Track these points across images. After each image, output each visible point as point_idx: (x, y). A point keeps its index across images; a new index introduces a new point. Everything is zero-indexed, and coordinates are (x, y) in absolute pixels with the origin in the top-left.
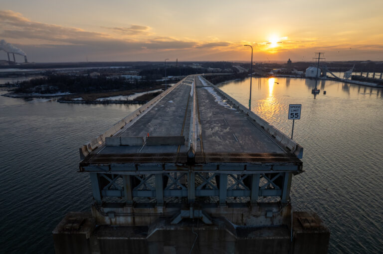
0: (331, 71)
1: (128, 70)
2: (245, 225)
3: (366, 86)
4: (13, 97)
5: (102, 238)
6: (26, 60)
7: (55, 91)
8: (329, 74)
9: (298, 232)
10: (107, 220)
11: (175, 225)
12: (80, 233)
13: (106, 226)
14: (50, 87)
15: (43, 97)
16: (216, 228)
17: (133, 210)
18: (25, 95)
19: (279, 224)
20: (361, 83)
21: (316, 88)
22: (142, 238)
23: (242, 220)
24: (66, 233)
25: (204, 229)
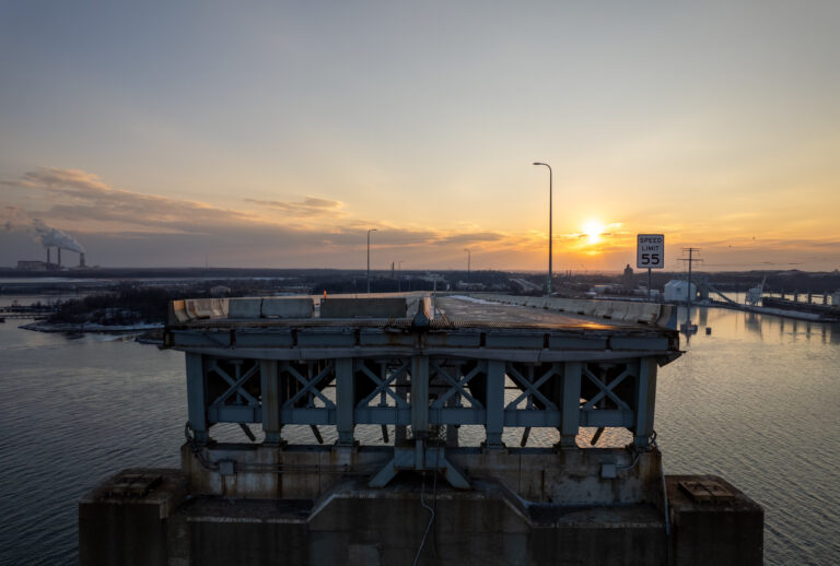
0: (719, 290)
1: (291, 283)
2: (550, 501)
3: (795, 320)
4: (42, 331)
5: (199, 519)
6: (82, 261)
7: (132, 320)
8: (714, 296)
9: (683, 509)
10: (215, 483)
11: (377, 488)
12: (148, 501)
13: (212, 498)
14: (124, 312)
15: (105, 332)
16: (479, 496)
17: (280, 458)
18: (69, 326)
19: (632, 500)
20: (784, 312)
21: (689, 322)
22: (297, 521)
23: (543, 488)
24: (113, 501)
25: (450, 497)
